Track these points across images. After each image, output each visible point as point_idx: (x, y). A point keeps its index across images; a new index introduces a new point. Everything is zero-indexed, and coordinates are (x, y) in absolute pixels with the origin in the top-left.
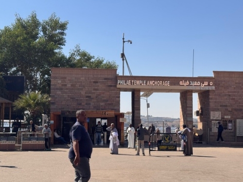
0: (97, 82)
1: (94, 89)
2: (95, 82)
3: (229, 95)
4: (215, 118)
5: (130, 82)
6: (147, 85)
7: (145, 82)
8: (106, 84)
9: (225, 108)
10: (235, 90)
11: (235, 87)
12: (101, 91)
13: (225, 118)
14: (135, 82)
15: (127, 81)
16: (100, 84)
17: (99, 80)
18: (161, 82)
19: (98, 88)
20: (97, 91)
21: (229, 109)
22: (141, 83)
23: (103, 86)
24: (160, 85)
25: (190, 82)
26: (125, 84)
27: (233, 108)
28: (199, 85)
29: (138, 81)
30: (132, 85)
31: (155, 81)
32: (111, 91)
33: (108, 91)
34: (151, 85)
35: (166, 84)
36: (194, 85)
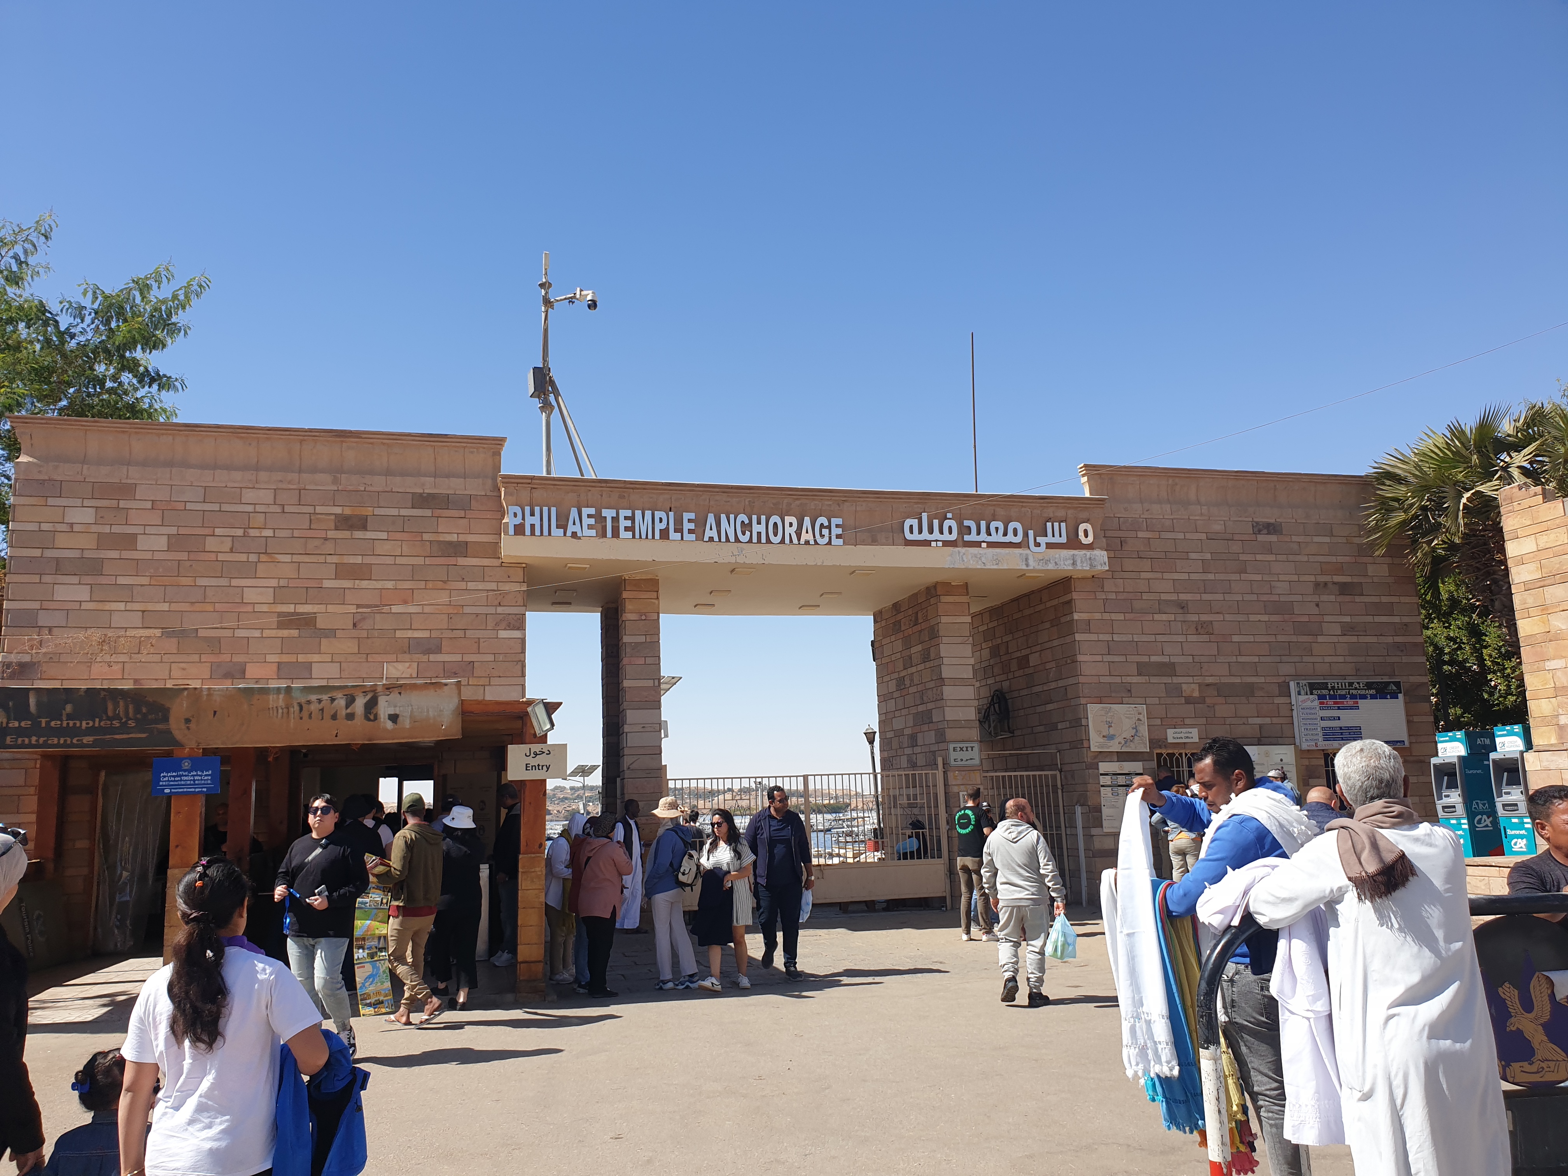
0: (362, 523)
1: (343, 571)
2: (346, 523)
3: (1183, 607)
4: (1116, 741)
5: (589, 516)
6: (706, 539)
7: (690, 521)
8: (426, 537)
9: (1168, 680)
10: (1211, 576)
11: (1208, 556)
12: (390, 585)
13: (1170, 740)
14: (626, 518)
15: (574, 512)
16: (384, 536)
17: (378, 511)
18: (791, 525)
19: (368, 560)
20: (365, 584)
21: (1184, 687)
22: (663, 526)
23: (406, 550)
24: (783, 541)
25: (967, 523)
26: (561, 531)
27: (1210, 680)
28: (1018, 539)
29: (648, 514)
30: (604, 539)
31: (754, 517)
32: (462, 585)
33: (440, 585)
34: (732, 539)
35: (822, 536)
36: (989, 539)
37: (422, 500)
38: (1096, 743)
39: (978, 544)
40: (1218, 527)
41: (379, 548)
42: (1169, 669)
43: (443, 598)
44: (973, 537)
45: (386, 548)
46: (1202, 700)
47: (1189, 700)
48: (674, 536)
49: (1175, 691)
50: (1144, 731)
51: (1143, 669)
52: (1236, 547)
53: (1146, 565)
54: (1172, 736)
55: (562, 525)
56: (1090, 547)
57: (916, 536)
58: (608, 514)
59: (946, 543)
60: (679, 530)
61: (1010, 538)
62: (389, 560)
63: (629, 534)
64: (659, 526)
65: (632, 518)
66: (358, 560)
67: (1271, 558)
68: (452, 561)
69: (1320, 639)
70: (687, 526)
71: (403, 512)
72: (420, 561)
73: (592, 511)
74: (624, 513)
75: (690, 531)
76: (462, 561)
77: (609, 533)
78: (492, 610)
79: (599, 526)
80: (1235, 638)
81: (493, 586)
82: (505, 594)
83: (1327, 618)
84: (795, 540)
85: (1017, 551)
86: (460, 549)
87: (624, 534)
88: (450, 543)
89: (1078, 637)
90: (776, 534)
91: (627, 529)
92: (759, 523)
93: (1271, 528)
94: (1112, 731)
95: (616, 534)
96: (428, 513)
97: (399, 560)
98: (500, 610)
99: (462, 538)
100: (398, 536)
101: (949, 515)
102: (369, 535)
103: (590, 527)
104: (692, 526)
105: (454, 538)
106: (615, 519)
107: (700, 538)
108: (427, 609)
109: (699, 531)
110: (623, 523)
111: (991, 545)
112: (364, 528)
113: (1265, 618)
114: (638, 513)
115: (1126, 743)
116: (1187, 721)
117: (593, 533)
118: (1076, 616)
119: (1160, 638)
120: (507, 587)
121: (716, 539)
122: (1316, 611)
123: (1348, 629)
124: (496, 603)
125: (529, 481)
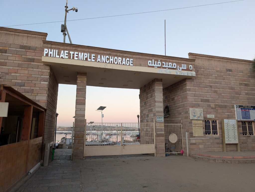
0: (5, 51)
2: (1, 51)
3: (211, 87)
4: (196, 117)
5: (66, 53)
6: (98, 61)
7: (93, 56)
8: (23, 56)
9: (207, 103)
10: (217, 80)
11: (217, 75)
12: (11, 68)
13: (208, 117)
14: (76, 54)
15: (62, 52)
16: (11, 55)
17: (10, 49)
18: (120, 60)
19: (6, 61)
20: (4, 67)
21: (211, 105)
22: (86, 57)
23: (17, 59)
24: (117, 64)
25: (163, 63)
26: (58, 56)
27: (217, 104)
28: (175, 67)
29: (82, 54)
30: (70, 59)
31: (110, 57)
32: (32, 69)
33: (26, 69)
34: (104, 62)
35: (128, 63)
36: (168, 67)
37: (22, 47)
38: (191, 117)
39: (165, 68)
40: (218, 69)
41: (9, 58)
42: (208, 101)
43: (26, 72)
44: (164, 66)
45: (12, 58)
46: (215, 108)
47: (212, 108)
48: (89, 60)
49: (209, 106)
50: (202, 115)
51: (202, 100)
52: (222, 74)
53: (203, 76)
54: (209, 116)
55: (59, 54)
56: (191, 71)
57: (151, 65)
59: (158, 67)
60: (90, 58)
61: (173, 67)
62: (12, 61)
63: (77, 58)
64: (85, 57)
65: (78, 54)
66: (3, 61)
67: (230, 77)
68: (30, 63)
69: (241, 96)
70: (93, 58)
71: (17, 49)
72: (21, 62)
73: (67, 52)
74: (76, 53)
75: (93, 59)
76: (32, 63)
77: (72, 58)
78: (40, 76)
79: (69, 56)
80: (222, 94)
81: (41, 70)
82: (43, 72)
83: (242, 91)
84: (121, 64)
85: (175, 70)
86: (33, 60)
87: (75, 58)
88: (30, 59)
89: (187, 92)
90: (116, 62)
91: (76, 57)
92: (112, 58)
93: (230, 70)
94: (195, 115)
95: (73, 58)
96: (24, 50)
97: (15, 62)
98: (42, 76)
99: (33, 57)
100: (15, 55)
101: (159, 60)
102: (7, 54)
103: (66, 56)
104: (94, 58)
105: (31, 57)
106: (73, 54)
107: (96, 61)
108: (21, 75)
109: (96, 59)
110: (75, 56)
111: (169, 68)
112: (6, 53)
113: (229, 90)
114: (80, 53)
115: (198, 117)
116: (212, 113)
117: (67, 57)
118: (187, 87)
119: (206, 93)
120: (44, 71)
121: (100, 61)
122: (240, 89)
123: (247, 94)
124: (41, 74)
125: (51, 42)
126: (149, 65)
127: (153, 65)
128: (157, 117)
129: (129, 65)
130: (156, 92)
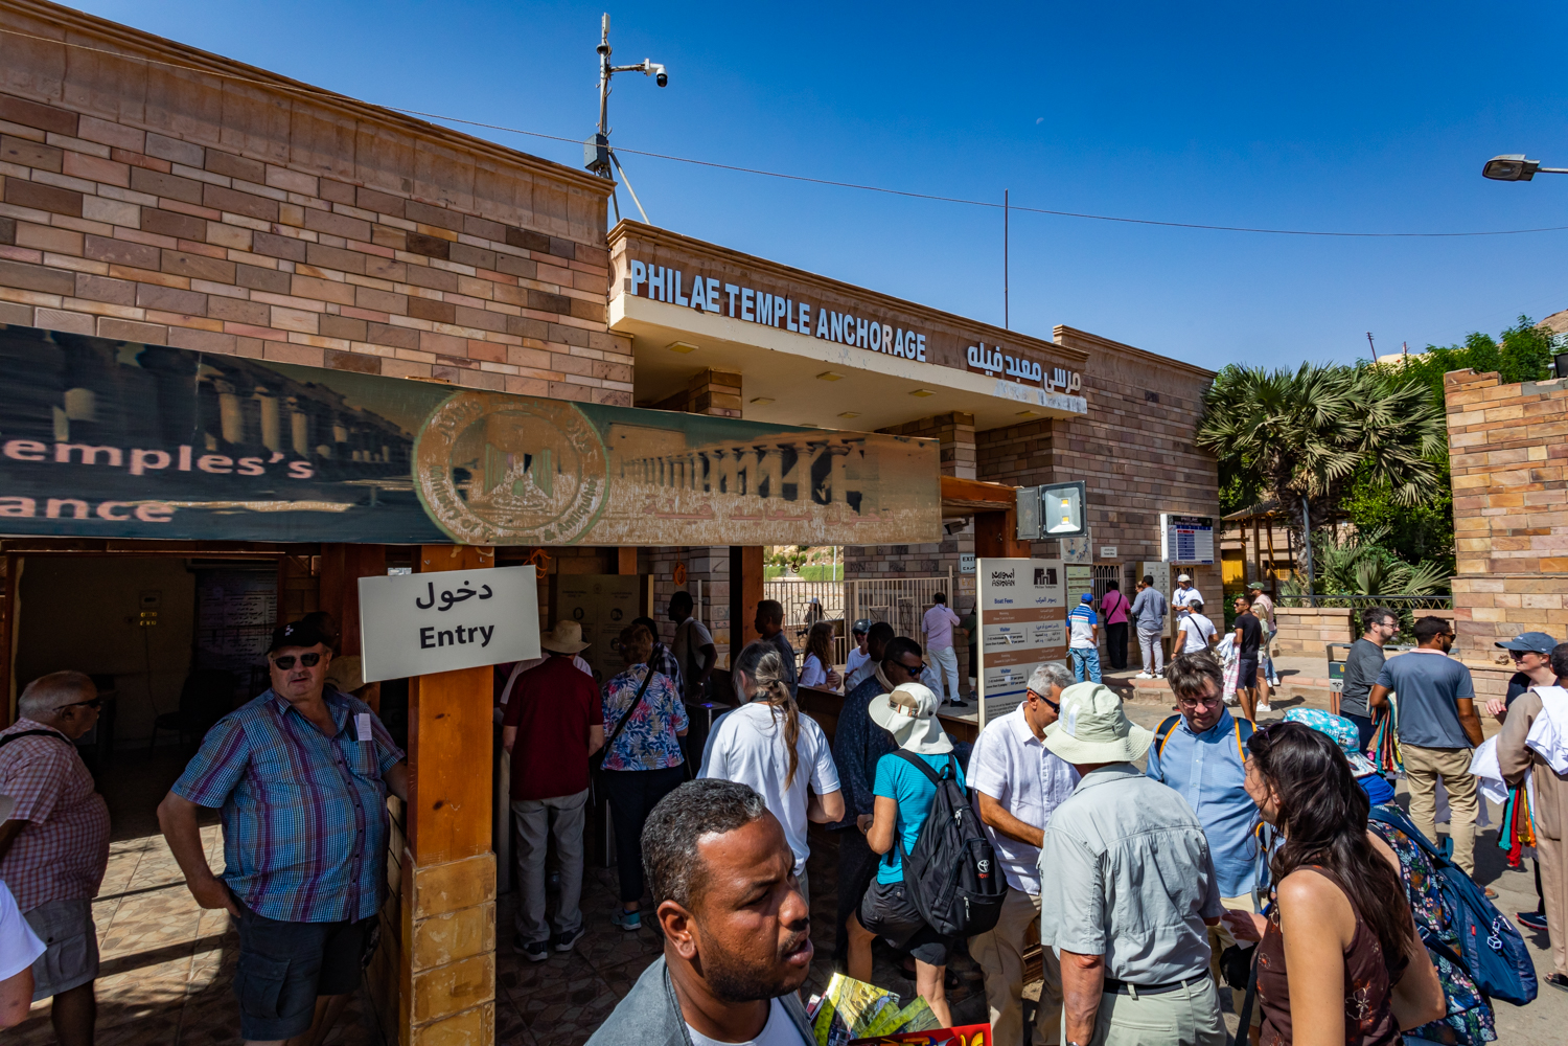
0: (443, 250)
1: (415, 307)
2: (417, 244)
3: (1110, 451)
5: (714, 289)
6: (819, 335)
7: (805, 313)
8: (523, 283)
9: (1101, 508)
10: (1124, 429)
11: (1123, 413)
12: (480, 335)
13: (1103, 556)
14: (749, 298)
15: (698, 280)
16: (471, 271)
17: (463, 239)
18: (887, 334)
19: (452, 299)
20: (447, 329)
21: (1110, 514)
22: (781, 313)
23: (498, 295)
24: (880, 350)
25: (1008, 358)
26: (685, 301)
27: (1123, 510)
28: (1038, 378)
29: (769, 297)
30: (726, 318)
31: (859, 320)
32: (564, 349)
33: (539, 344)
34: (840, 340)
35: (911, 350)
36: (1021, 375)
37: (515, 236)
38: (1065, 556)
39: (1014, 379)
40: (1128, 392)
41: (465, 286)
43: (543, 360)
44: (1010, 372)
45: (475, 287)
46: (1118, 525)
47: (1112, 525)
48: (792, 326)
49: (1105, 517)
50: (1090, 548)
52: (1137, 409)
54: (1104, 552)
55: (687, 295)
56: (1078, 394)
57: (976, 364)
58: (732, 289)
59: (995, 374)
60: (796, 321)
61: (1034, 377)
62: (479, 304)
63: (750, 317)
64: (779, 313)
65: (754, 299)
66: (438, 296)
67: (1153, 419)
68: (553, 317)
69: (1175, 484)
70: (803, 318)
71: (496, 246)
72: (515, 311)
73: (716, 283)
74: (747, 292)
75: (806, 324)
76: (564, 320)
77: (732, 312)
78: (596, 383)
79: (722, 301)
80: (1136, 479)
81: (598, 355)
82: (610, 365)
83: (1179, 469)
84: (890, 352)
85: (1037, 390)
86: (563, 305)
87: (746, 316)
88: (551, 296)
89: (1056, 468)
90: (875, 341)
91: (749, 310)
92: (862, 327)
93: (1153, 397)
95: (738, 315)
96: (525, 253)
97: (491, 306)
98: (606, 384)
99: (565, 292)
100: (490, 275)
101: (998, 349)
102: (453, 267)
103: (714, 301)
104: (807, 319)
105: (555, 290)
106: (738, 297)
107: (814, 333)
108: (525, 372)
109: (813, 325)
110: (746, 304)
111: (1024, 381)
112: (446, 257)
113: (1149, 465)
114: (760, 295)
115: (1080, 557)
116: (1111, 541)
117: (716, 308)
118: (1055, 451)
119: (1099, 474)
120: (614, 358)
121: (827, 337)
122: (1173, 463)
123: (1188, 478)
124: (603, 375)
125: (655, 234)
126: (972, 363)
127: (981, 365)
128: (962, 556)
129: (915, 358)
130: (959, 463)
